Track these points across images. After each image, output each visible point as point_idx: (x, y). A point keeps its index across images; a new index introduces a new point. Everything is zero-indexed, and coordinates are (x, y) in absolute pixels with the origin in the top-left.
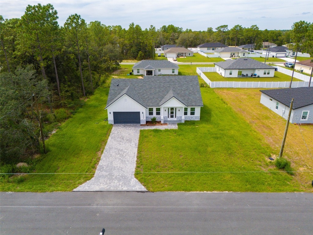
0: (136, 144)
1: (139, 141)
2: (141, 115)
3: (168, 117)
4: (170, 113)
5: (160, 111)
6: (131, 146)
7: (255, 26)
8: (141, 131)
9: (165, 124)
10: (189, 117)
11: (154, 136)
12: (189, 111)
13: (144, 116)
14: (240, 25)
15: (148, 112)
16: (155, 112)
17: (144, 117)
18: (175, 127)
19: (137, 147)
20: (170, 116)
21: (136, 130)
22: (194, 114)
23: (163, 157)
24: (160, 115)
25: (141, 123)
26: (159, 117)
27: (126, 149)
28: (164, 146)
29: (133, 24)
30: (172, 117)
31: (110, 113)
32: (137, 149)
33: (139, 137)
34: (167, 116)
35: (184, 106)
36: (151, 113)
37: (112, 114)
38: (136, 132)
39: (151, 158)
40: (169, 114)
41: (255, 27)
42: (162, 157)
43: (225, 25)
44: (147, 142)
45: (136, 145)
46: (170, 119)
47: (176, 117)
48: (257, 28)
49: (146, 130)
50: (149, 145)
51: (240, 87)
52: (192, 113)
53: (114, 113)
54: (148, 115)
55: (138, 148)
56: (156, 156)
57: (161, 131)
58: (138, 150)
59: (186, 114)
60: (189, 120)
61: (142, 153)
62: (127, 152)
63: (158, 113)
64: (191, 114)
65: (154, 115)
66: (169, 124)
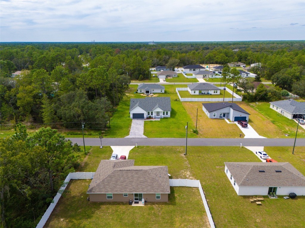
2: (144, 114)
8: (144, 121)
9: (155, 118)
11: (150, 123)
12: (165, 113)
16: (150, 113)
18: (159, 120)
21: (142, 121)
25: (145, 118)
26: (152, 116)
30: (158, 116)
31: (131, 114)
33: (144, 123)
34: (156, 115)
35: (163, 111)
36: (149, 114)
39: (149, 130)
46: (157, 117)
49: (147, 121)
50: (148, 126)
52: (167, 114)
53: (133, 114)
54: (147, 115)
57: (153, 121)
59: (164, 114)
60: (165, 117)
62: (140, 128)
63: (152, 114)
65: (150, 115)
66: (157, 119)
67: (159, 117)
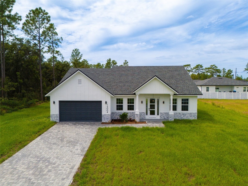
0: (84, 148)
1: (92, 143)
2: (104, 106)
3: (147, 114)
4: (149, 107)
5: (133, 103)
6: (71, 151)
7: (214, 65)
8: (100, 129)
9: (142, 121)
10: (180, 113)
11: (123, 136)
12: (179, 105)
13: (107, 108)
14: (201, 64)
15: (115, 105)
16: (125, 105)
17: (107, 110)
18: (162, 125)
19: (84, 153)
20: (149, 112)
21: (92, 129)
22: (187, 110)
23: (142, 178)
24: (133, 109)
25: (103, 121)
26: (133, 113)
27: (57, 158)
28: (143, 153)
29: (110, 60)
30: (152, 113)
31: (54, 102)
32: (82, 157)
33: (93, 137)
34: (145, 111)
36: (120, 107)
37: (57, 104)
38: (91, 131)
39: (112, 179)
40: (148, 109)
41: (214, 67)
42: (139, 178)
43: (188, 65)
44: (107, 145)
45: (82, 151)
46: (149, 117)
47: (158, 115)
48: (216, 67)
49: (109, 128)
50: (110, 150)
51: (225, 99)
52: (185, 108)
53: (60, 102)
54: (115, 110)
55: (86, 156)
56: (125, 173)
57: (136, 129)
58: (84, 160)
59: (175, 108)
60: (180, 118)
61: (90, 166)
62: (56, 164)
63: (131, 108)
64: (183, 110)
65: (125, 109)
66: (149, 122)
67: (156, 117)
